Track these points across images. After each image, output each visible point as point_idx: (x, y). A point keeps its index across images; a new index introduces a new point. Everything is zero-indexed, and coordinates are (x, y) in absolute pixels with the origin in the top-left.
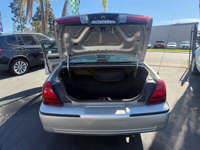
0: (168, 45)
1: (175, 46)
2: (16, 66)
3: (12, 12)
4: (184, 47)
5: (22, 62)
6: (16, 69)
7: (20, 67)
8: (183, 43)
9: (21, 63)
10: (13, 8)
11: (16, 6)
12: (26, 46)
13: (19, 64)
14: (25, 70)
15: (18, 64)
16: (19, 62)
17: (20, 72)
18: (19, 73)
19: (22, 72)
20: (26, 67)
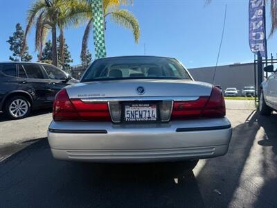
0: (226, 92)
1: (236, 92)
2: (13, 105)
3: (11, 49)
4: (247, 93)
5: (22, 101)
6: (12, 110)
7: (19, 108)
8: (246, 89)
9: (20, 102)
10: (12, 44)
11: (18, 41)
12: (28, 80)
13: (18, 103)
14: (25, 113)
15: (16, 102)
16: (18, 101)
17: (18, 114)
18: (16, 116)
19: (20, 115)
20: (26, 109)
